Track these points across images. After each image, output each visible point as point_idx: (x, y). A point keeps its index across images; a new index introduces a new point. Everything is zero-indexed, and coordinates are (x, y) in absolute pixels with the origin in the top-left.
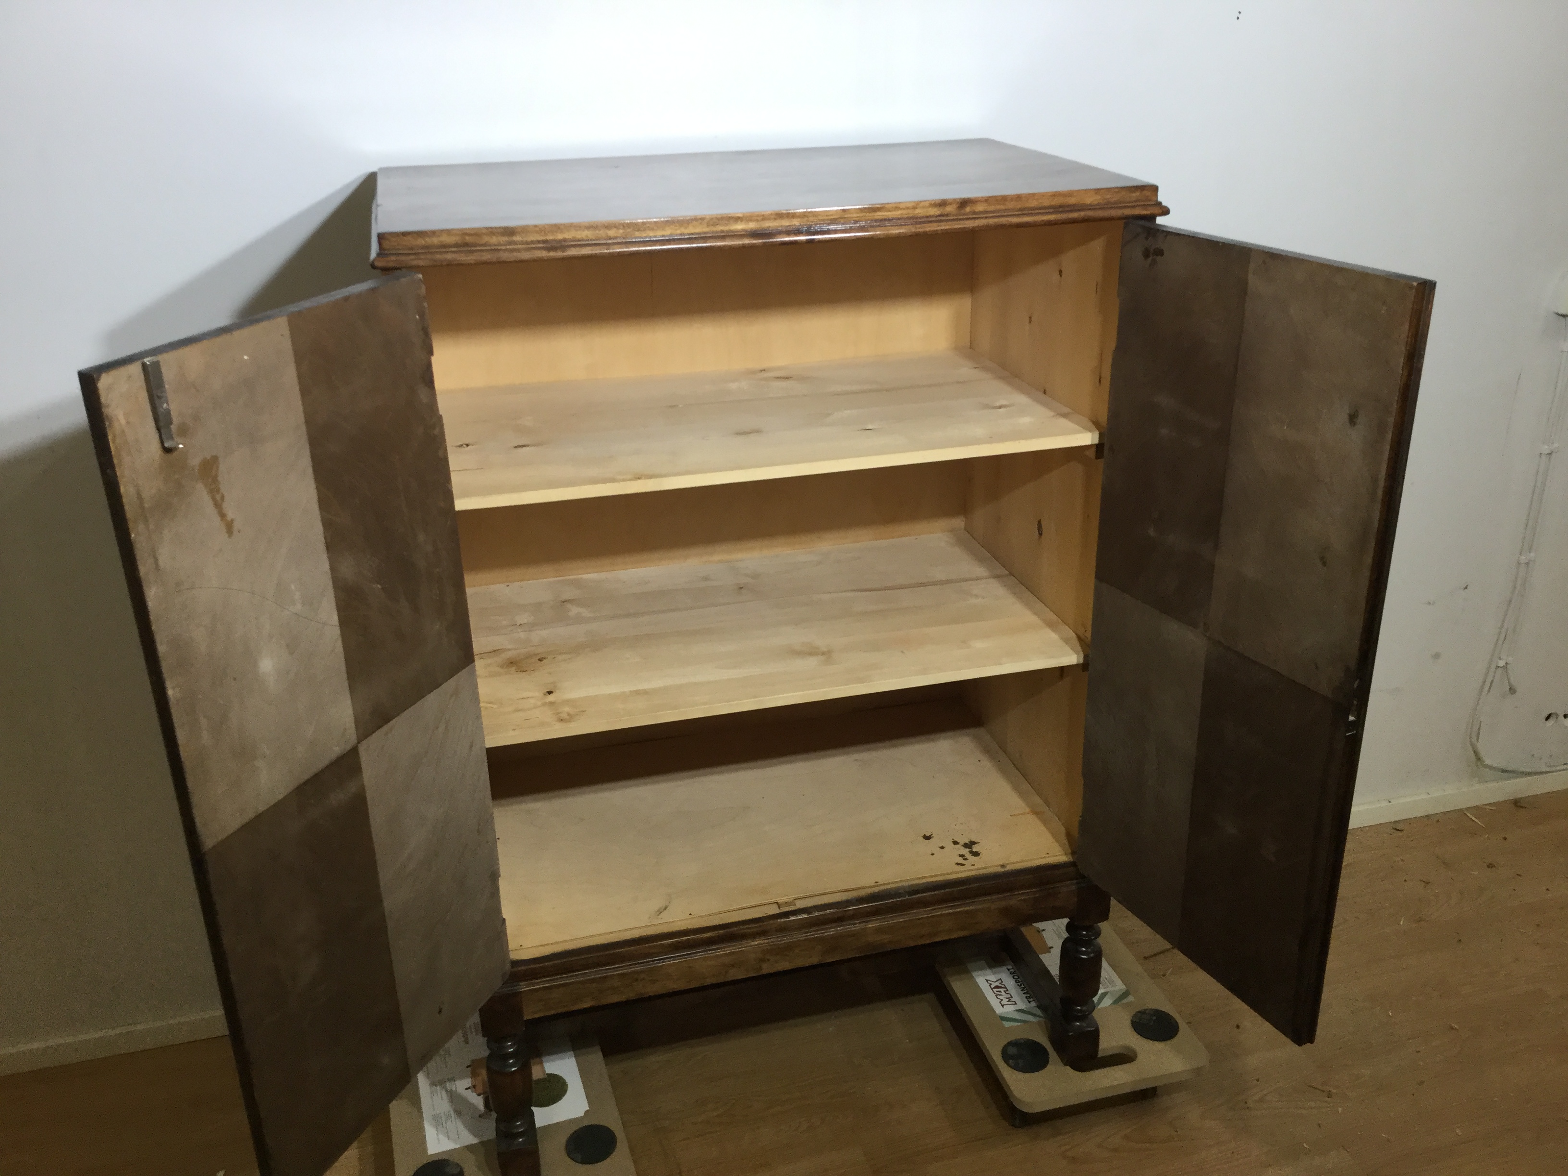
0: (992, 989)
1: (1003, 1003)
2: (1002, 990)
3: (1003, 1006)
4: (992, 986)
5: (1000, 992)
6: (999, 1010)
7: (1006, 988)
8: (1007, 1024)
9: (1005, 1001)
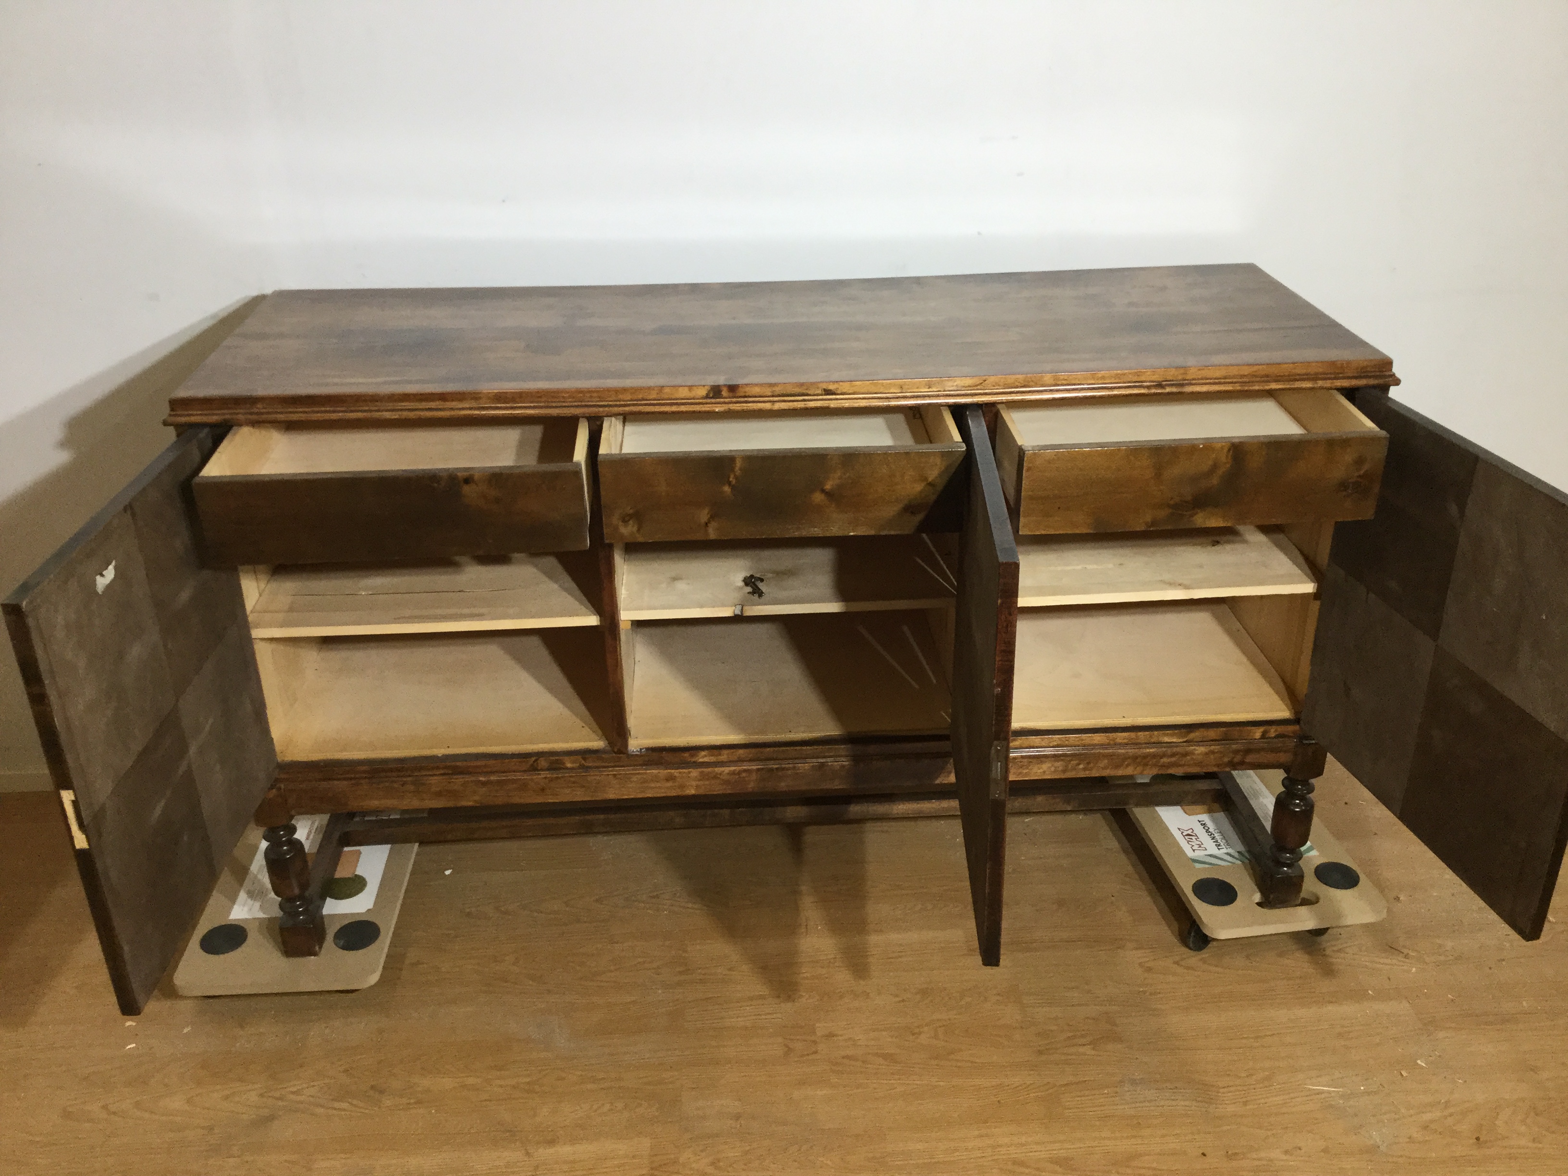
0: (1184, 836)
1: (1194, 848)
2: (1193, 838)
3: (1194, 850)
4: (1184, 834)
5: (1191, 839)
6: (1190, 854)
7: (1196, 836)
8: (1198, 866)
9: (1196, 847)
